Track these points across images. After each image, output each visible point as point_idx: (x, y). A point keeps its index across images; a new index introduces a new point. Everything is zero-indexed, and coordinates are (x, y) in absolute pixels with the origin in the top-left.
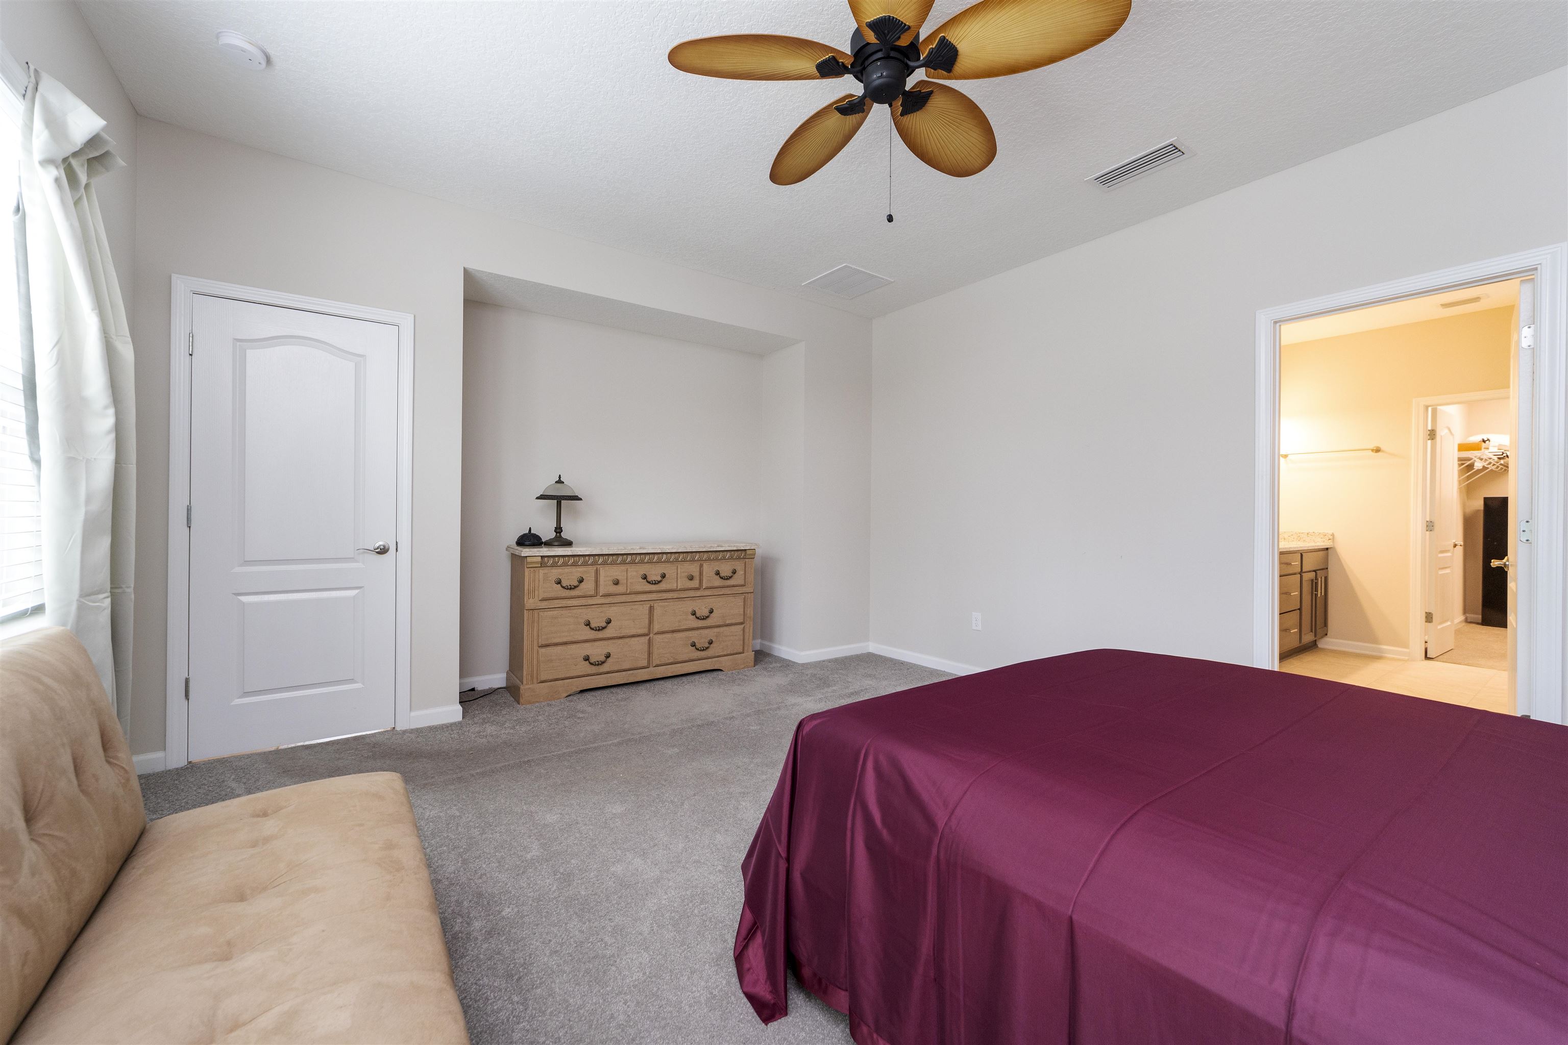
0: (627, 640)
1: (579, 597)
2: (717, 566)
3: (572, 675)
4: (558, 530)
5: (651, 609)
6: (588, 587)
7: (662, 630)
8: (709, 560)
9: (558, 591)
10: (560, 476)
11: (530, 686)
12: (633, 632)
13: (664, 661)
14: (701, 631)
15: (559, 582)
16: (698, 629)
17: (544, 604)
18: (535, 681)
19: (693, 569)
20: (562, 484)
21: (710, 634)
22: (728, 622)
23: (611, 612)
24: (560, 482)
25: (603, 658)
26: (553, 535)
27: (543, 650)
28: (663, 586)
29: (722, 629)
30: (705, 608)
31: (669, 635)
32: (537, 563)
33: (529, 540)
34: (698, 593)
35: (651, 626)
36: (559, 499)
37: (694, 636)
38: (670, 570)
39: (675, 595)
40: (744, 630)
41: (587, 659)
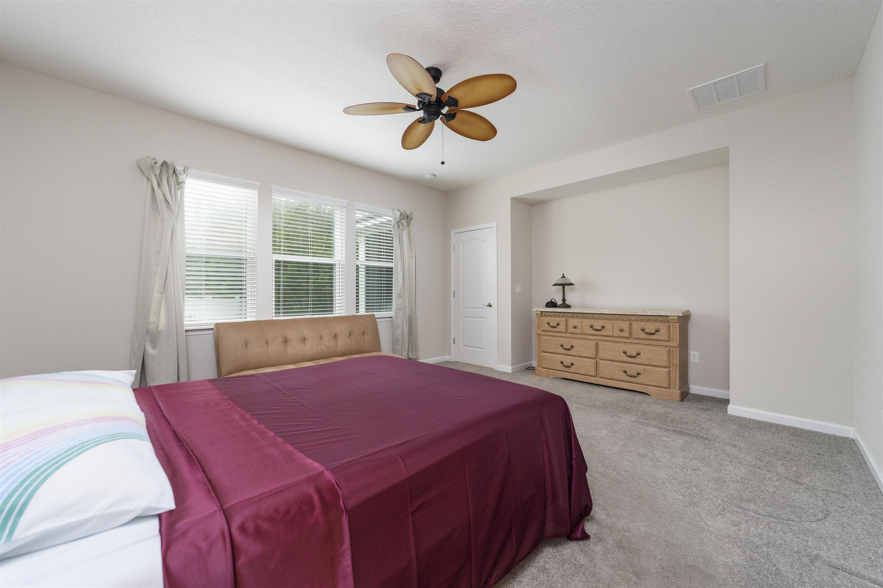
0: (583, 359)
1: (558, 332)
2: (642, 325)
3: (556, 369)
4: (564, 300)
5: (597, 344)
6: (562, 328)
7: (604, 358)
8: (635, 320)
9: (548, 328)
10: (563, 274)
11: (538, 368)
12: (586, 355)
13: (604, 376)
14: (632, 365)
15: (548, 324)
16: (629, 363)
17: (543, 333)
18: (541, 367)
19: (625, 325)
20: (564, 278)
21: (640, 368)
22: (653, 364)
23: (574, 342)
24: (563, 277)
25: (570, 365)
26: (561, 302)
27: (543, 354)
28: (603, 332)
29: (649, 367)
30: (634, 350)
31: (609, 362)
32: (539, 314)
33: (552, 304)
34: (628, 341)
35: (598, 355)
36: (563, 285)
37: (626, 366)
38: (608, 324)
39: (612, 339)
40: (669, 372)
41: (562, 363)
